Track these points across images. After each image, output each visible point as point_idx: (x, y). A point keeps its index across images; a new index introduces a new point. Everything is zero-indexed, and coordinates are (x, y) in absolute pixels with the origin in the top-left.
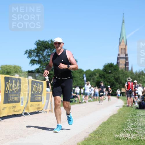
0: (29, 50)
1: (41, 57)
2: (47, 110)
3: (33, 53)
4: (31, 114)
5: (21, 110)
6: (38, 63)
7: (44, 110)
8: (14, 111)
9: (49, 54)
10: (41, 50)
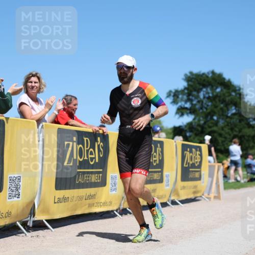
0: (174, 91)
1: (194, 102)
2: (211, 195)
3: (180, 96)
4: (183, 202)
5: (165, 195)
6: (191, 113)
7: (206, 194)
9: (209, 97)
10: (195, 90)
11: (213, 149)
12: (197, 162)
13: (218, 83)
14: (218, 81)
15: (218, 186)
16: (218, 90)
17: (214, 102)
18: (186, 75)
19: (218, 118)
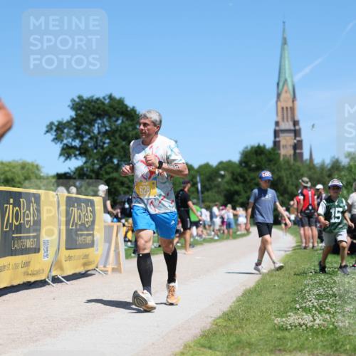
0: (56, 123)
1: (85, 139)
2: (107, 266)
3: (66, 131)
4: (69, 278)
5: (43, 270)
6: (80, 154)
7: (101, 267)
8: (27, 274)
9: (106, 130)
10: (87, 123)
12: (88, 222)
13: (118, 112)
14: (118, 109)
15: (117, 254)
16: (119, 122)
17: (112, 138)
18: (73, 100)
19: (119, 161)
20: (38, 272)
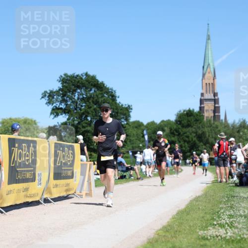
0: (49, 92)
1: (69, 103)
2: (82, 192)
3: (55, 97)
5: (38, 194)
6: (65, 113)
7: (78, 192)
8: (26, 196)
10: (70, 92)
11: (85, 148)
12: (69, 161)
13: (92, 85)
15: (90, 184)
16: (92, 91)
17: (87, 103)
18: (61, 76)
20: (34, 195)
